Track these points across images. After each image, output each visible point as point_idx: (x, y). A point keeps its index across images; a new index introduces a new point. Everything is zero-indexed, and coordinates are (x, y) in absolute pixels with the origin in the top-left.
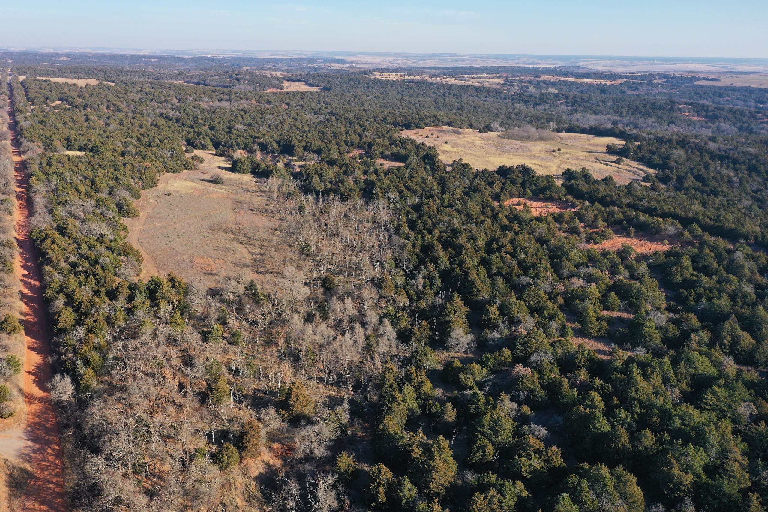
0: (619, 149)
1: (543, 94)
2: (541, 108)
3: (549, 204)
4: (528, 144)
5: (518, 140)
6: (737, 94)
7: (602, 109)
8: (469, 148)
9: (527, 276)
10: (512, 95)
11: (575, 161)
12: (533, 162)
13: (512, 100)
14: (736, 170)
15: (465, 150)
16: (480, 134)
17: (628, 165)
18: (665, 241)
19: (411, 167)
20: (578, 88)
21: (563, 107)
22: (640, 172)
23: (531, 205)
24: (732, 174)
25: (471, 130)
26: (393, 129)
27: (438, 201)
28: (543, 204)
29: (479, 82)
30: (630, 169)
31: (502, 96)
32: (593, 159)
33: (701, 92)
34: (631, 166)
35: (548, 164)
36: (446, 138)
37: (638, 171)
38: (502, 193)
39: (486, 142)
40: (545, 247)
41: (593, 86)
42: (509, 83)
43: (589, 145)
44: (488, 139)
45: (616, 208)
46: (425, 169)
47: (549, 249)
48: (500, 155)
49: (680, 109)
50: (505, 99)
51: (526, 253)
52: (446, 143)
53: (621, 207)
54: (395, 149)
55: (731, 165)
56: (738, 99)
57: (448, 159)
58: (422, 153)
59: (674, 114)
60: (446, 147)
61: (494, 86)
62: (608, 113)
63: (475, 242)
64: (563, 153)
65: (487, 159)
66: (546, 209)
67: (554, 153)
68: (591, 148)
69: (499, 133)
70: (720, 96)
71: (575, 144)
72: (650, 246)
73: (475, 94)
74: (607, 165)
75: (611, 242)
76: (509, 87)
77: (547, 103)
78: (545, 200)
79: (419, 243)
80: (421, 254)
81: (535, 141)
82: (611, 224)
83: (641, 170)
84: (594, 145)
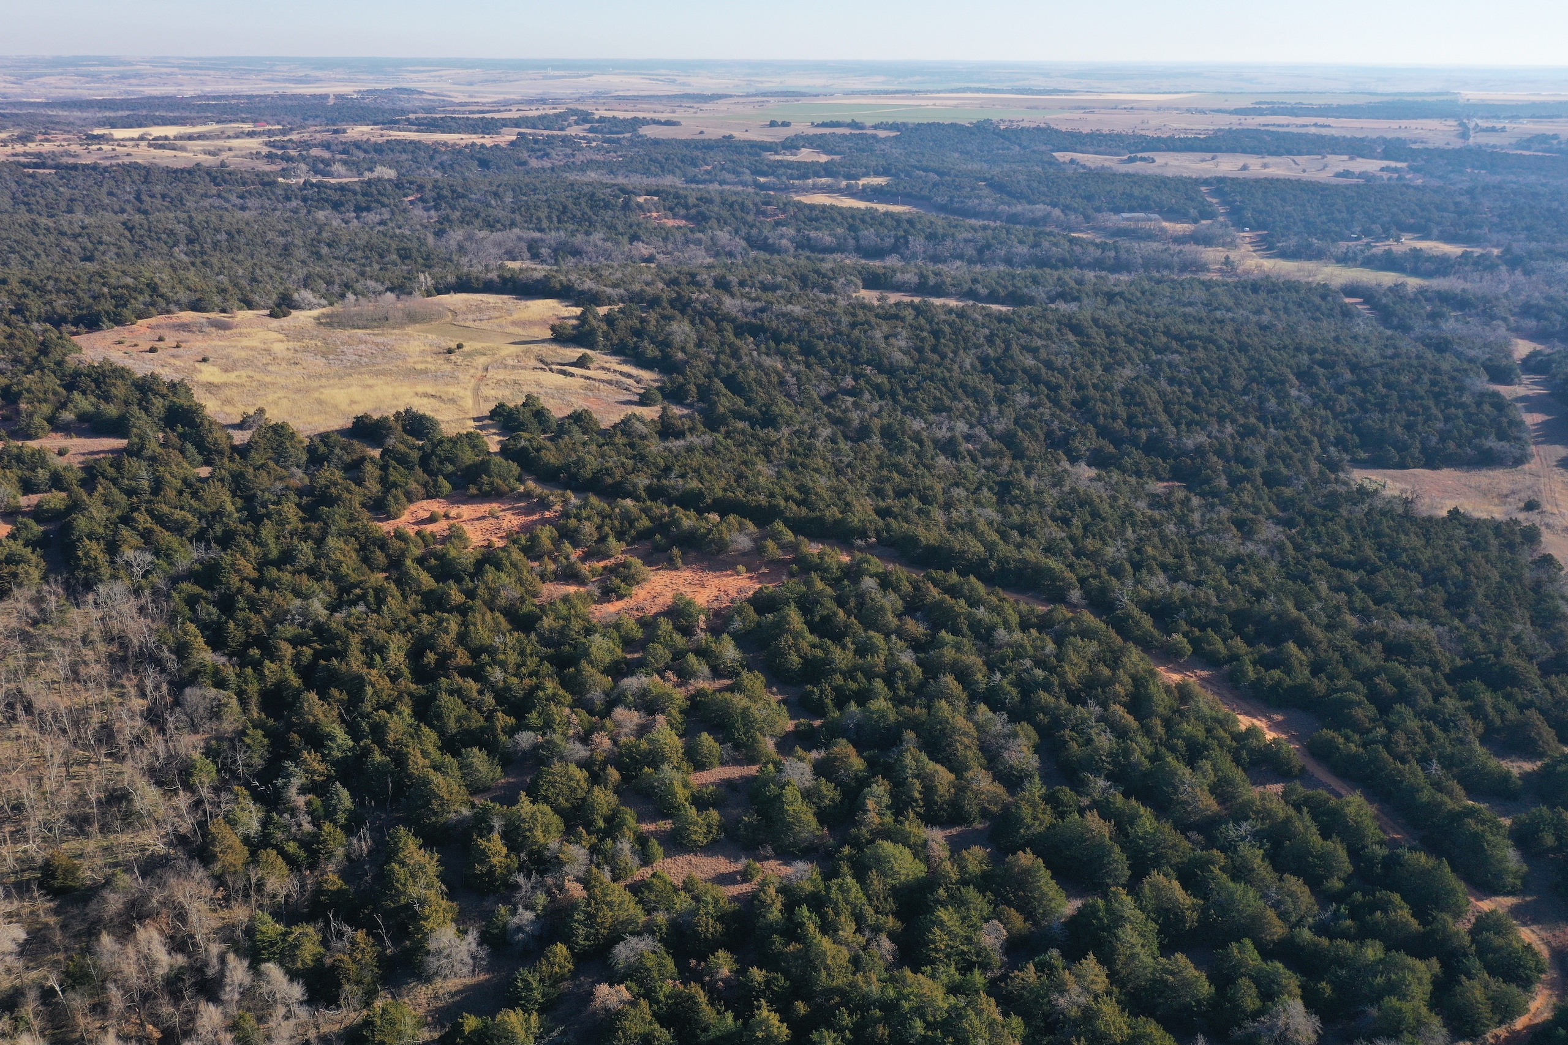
0: (574, 327)
1: (369, 183)
2: (371, 217)
3: (495, 506)
4: (390, 337)
5: (365, 327)
6: (718, 157)
7: (501, 214)
8: (264, 369)
9: (529, 728)
10: (301, 189)
11: (501, 375)
12: (420, 389)
13: (305, 199)
14: (785, 355)
15: (257, 376)
16: (275, 323)
17: (603, 368)
18: (740, 567)
19: (147, 453)
20: (432, 158)
21: (418, 212)
22: (630, 381)
23: (459, 516)
24: (779, 366)
25: (250, 314)
26: (54, 334)
27: (253, 551)
28: (484, 508)
29: (210, 153)
30: (609, 376)
31: (279, 192)
32: (534, 363)
33: (660, 158)
34: (609, 370)
35: (452, 390)
36: (198, 344)
37: (624, 379)
38: (390, 498)
39: (297, 345)
40: (533, 636)
41: (460, 152)
42: (278, 153)
43: (514, 323)
44: (298, 335)
45: (629, 502)
46: (182, 452)
47: (544, 641)
48: (340, 378)
49: (640, 206)
50: (288, 198)
51: (503, 665)
52: (205, 360)
53: (637, 499)
54: (84, 403)
55: (772, 344)
56: (723, 168)
57: (228, 409)
58: (158, 405)
59: (633, 218)
60: (209, 373)
61: (249, 163)
62: (513, 224)
63: (384, 660)
64: (470, 354)
65: (316, 395)
66: (493, 521)
67: (453, 357)
68: (519, 331)
69: (316, 312)
70: (694, 163)
71: (484, 325)
72: (716, 581)
73: (214, 190)
74: (564, 373)
75: (647, 586)
76: (284, 165)
77: (384, 205)
78: (484, 497)
79: (253, 688)
80: (271, 721)
81: (401, 325)
82: (634, 541)
83: (629, 376)
84: (522, 324)
